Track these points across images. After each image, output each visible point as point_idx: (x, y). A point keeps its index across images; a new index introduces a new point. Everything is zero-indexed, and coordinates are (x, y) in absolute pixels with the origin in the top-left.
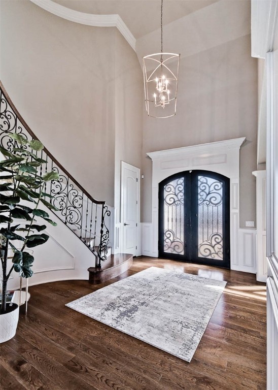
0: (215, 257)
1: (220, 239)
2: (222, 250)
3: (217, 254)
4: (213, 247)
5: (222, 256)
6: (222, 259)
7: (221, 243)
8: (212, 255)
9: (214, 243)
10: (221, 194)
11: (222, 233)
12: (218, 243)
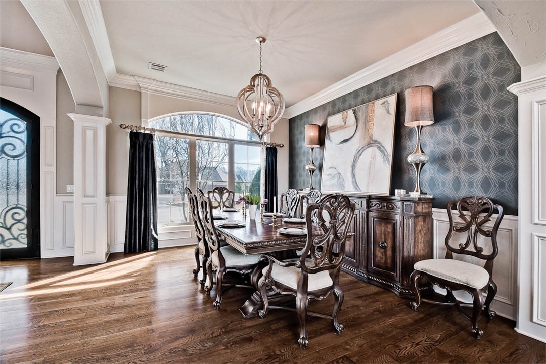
0: (11, 244)
1: (22, 215)
2: (25, 232)
3: (16, 239)
4: (9, 229)
5: (25, 241)
6: (26, 246)
7: (25, 221)
8: (7, 243)
9: (9, 222)
10: (25, 140)
11: (25, 204)
12: (19, 221)
